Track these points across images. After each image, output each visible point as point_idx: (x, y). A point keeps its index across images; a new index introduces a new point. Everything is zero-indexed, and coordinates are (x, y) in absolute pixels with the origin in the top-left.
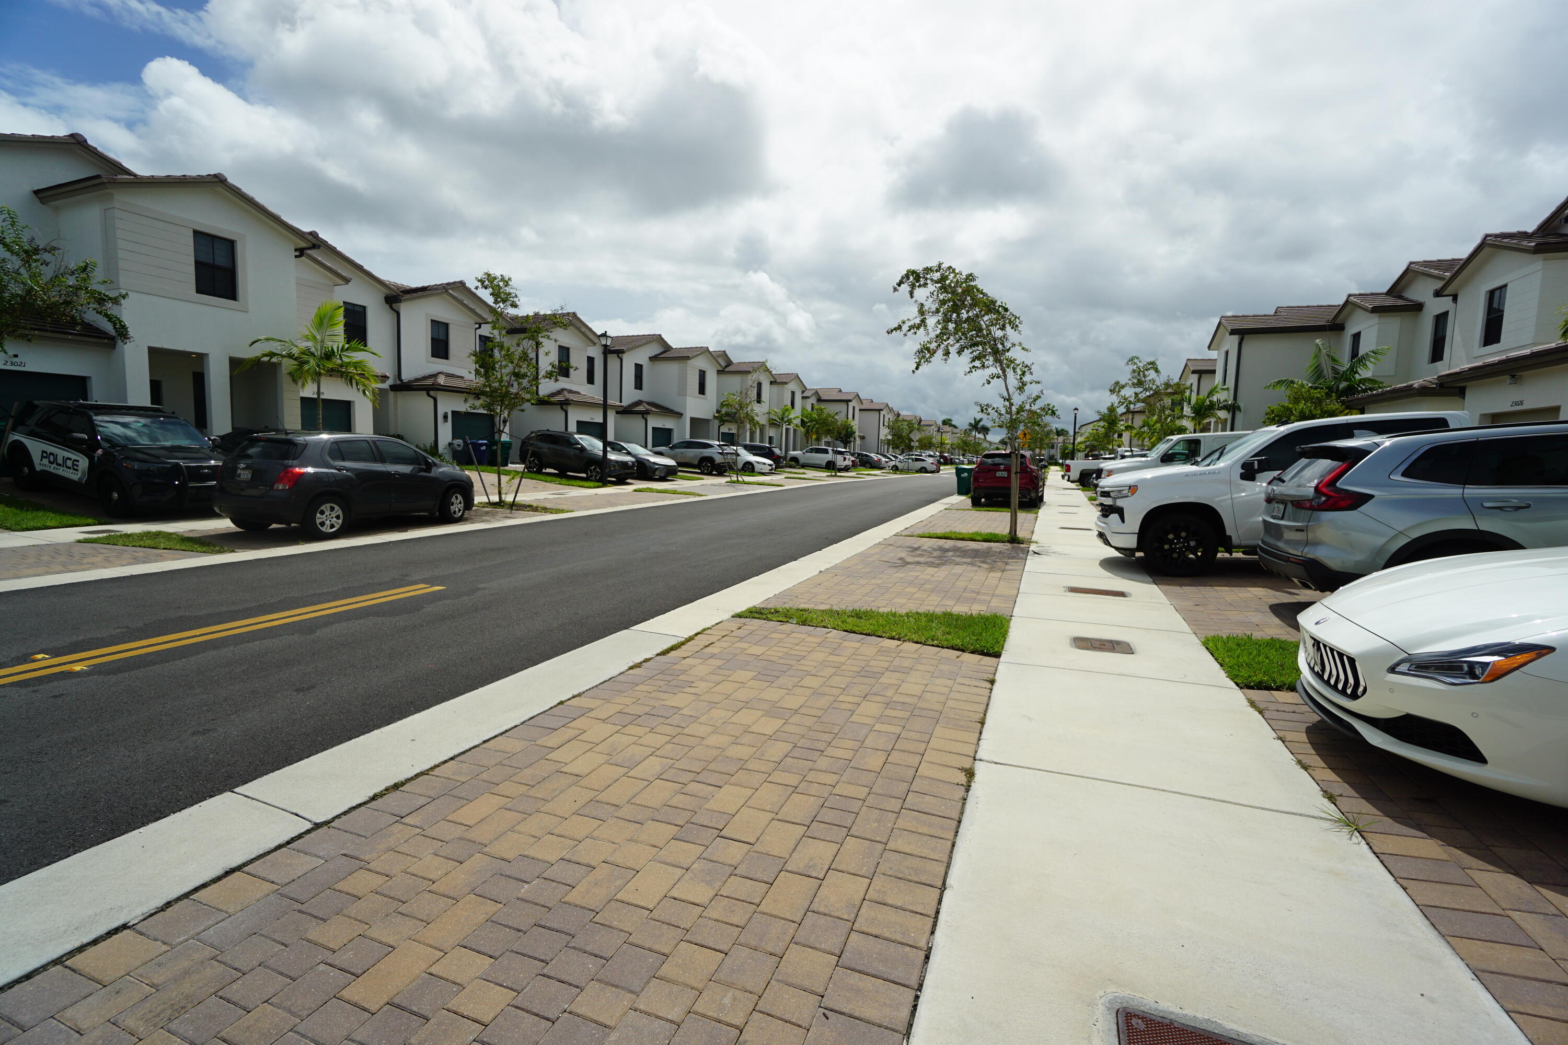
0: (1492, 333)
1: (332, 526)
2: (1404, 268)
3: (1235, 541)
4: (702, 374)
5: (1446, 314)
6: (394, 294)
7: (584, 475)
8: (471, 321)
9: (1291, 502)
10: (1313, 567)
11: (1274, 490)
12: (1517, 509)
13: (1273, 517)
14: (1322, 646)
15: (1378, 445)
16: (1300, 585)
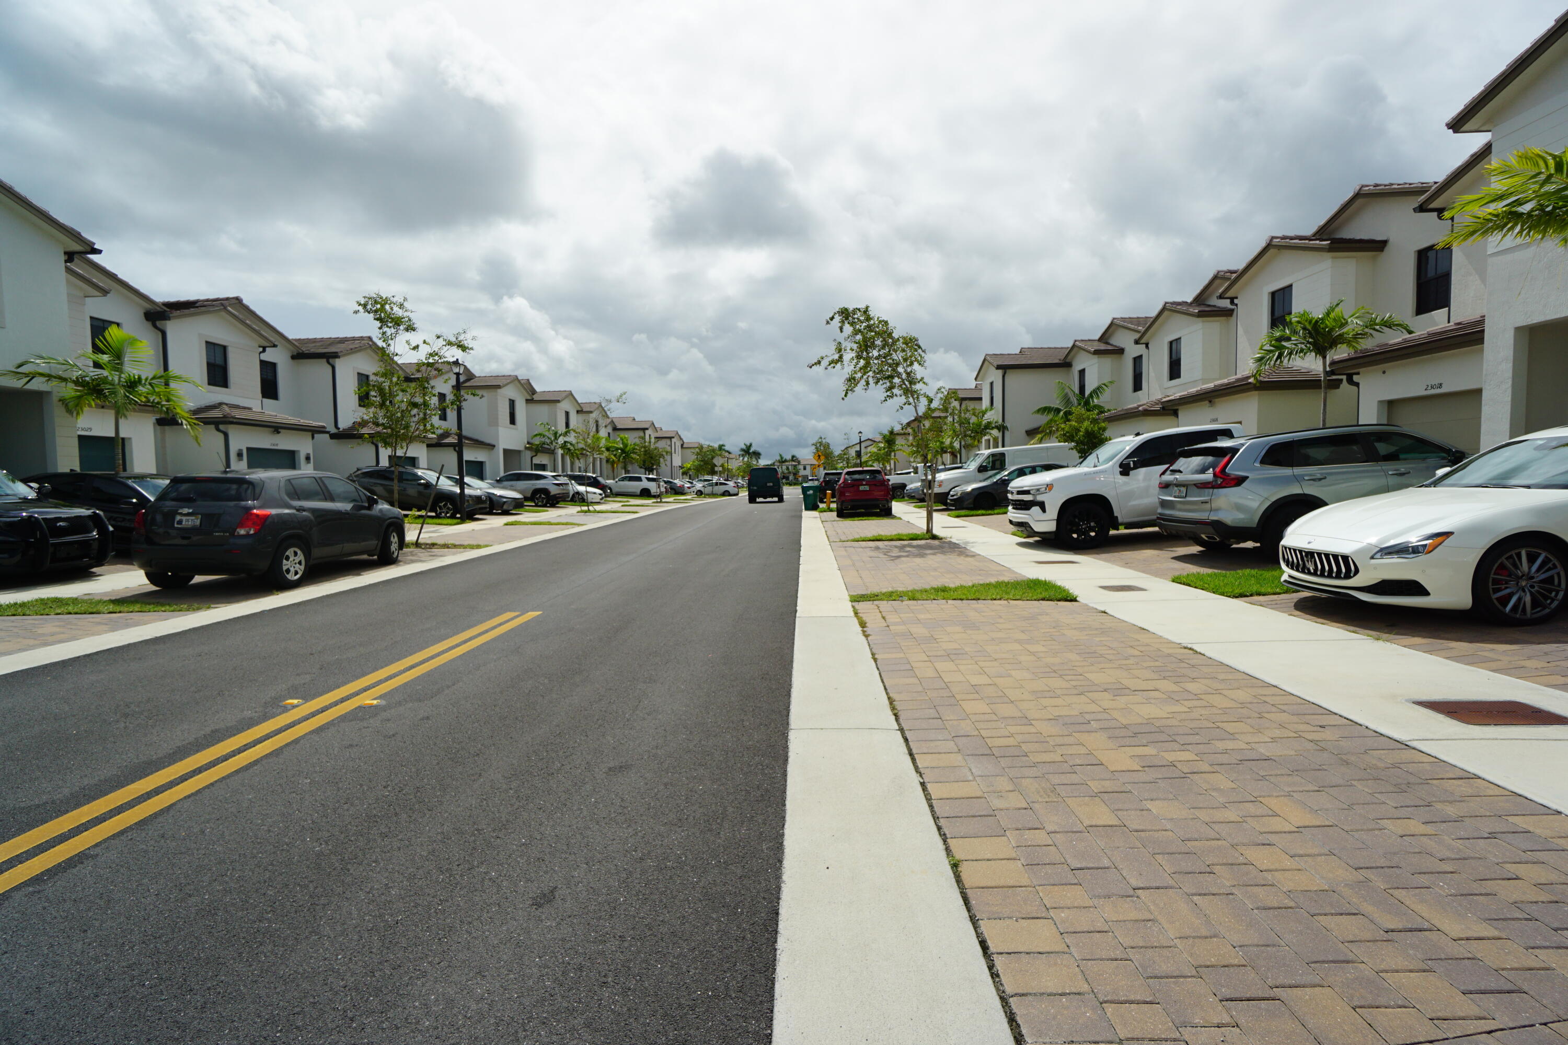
0: (1175, 370)
1: (296, 573)
2: (1109, 322)
3: (1120, 520)
4: (512, 403)
5: (1141, 357)
6: (159, 309)
7: (433, 514)
8: (253, 343)
9: (1195, 485)
10: (1218, 525)
11: (1177, 479)
12: (1320, 479)
13: (1175, 497)
14: (1316, 555)
15: (1243, 445)
16: (1206, 539)
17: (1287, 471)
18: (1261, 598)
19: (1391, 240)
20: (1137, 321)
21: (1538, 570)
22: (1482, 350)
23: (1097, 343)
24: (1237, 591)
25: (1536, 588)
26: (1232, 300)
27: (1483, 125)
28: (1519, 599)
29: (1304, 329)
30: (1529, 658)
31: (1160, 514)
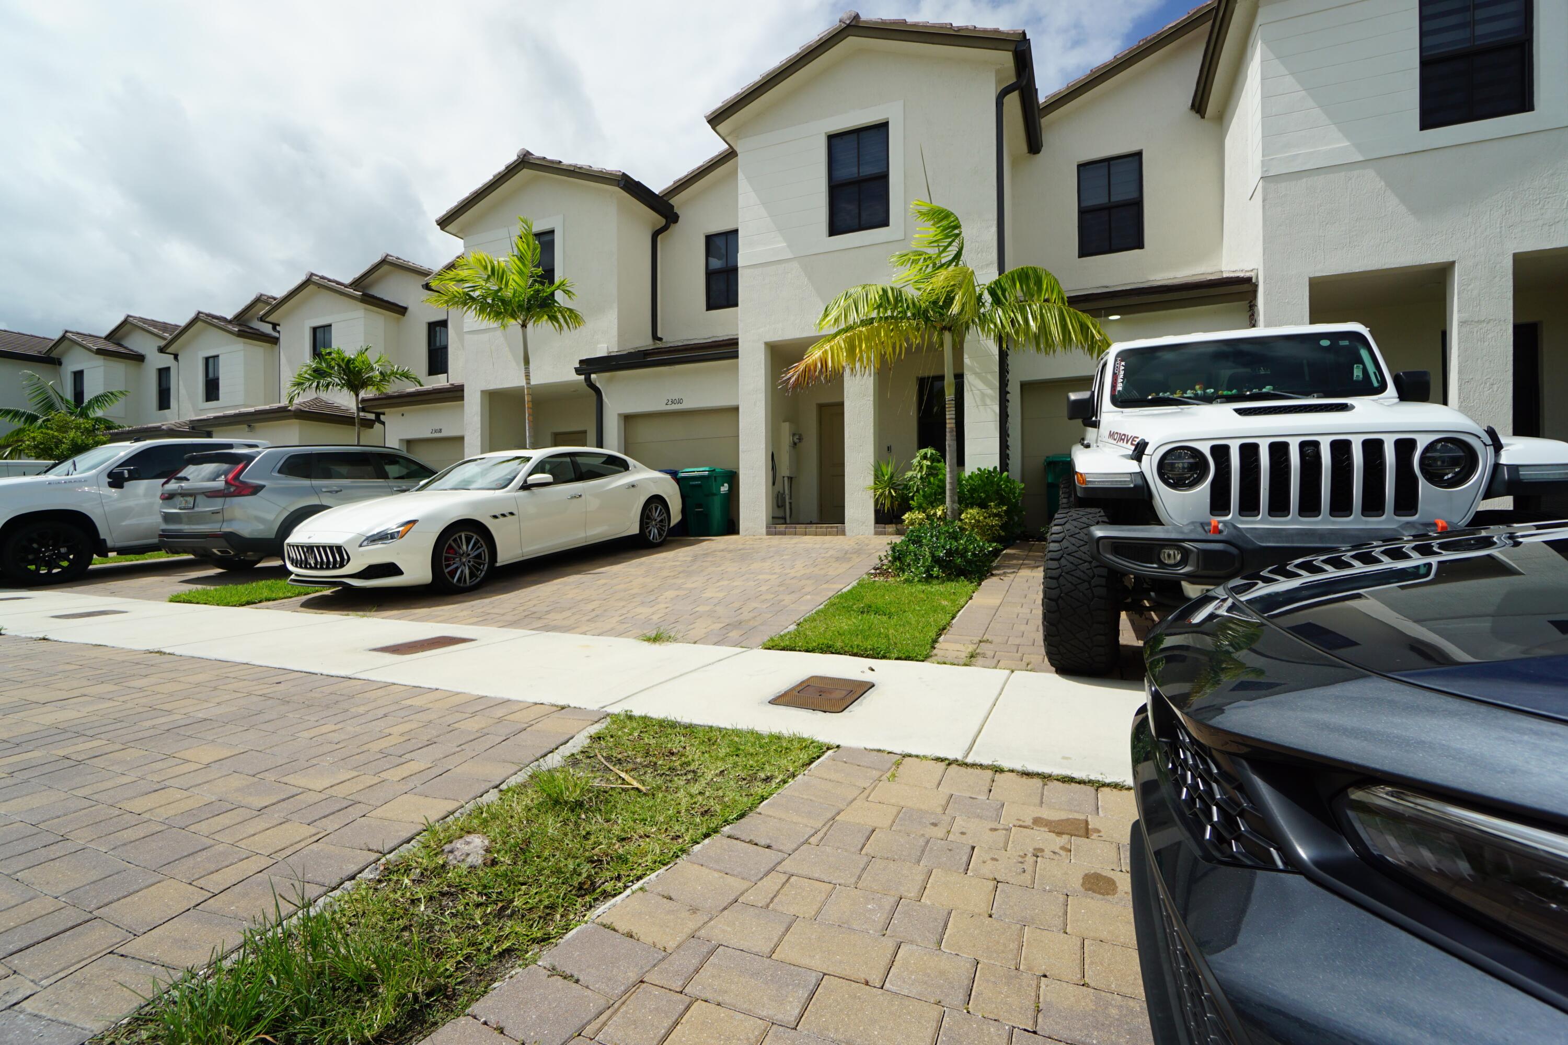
0: (212, 390)
2: (121, 319)
3: (110, 543)
5: (168, 369)
9: (203, 493)
10: (231, 538)
11: (182, 487)
12: (337, 492)
13: (180, 509)
14: (315, 549)
15: (259, 453)
16: (219, 553)
17: (306, 482)
18: (271, 603)
19: (410, 309)
20: (165, 327)
21: (472, 549)
22: (463, 406)
23: (103, 341)
24: (244, 599)
25: (472, 563)
26: (275, 326)
27: (458, 232)
28: (462, 572)
29: (339, 365)
30: (462, 611)
31: (163, 530)
